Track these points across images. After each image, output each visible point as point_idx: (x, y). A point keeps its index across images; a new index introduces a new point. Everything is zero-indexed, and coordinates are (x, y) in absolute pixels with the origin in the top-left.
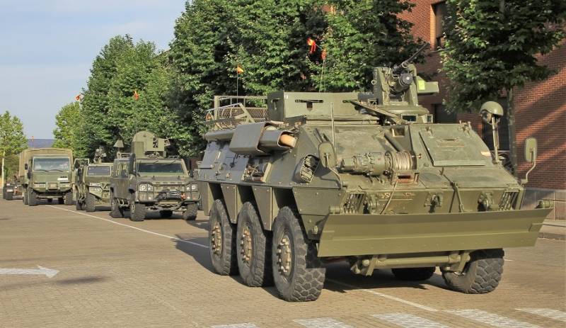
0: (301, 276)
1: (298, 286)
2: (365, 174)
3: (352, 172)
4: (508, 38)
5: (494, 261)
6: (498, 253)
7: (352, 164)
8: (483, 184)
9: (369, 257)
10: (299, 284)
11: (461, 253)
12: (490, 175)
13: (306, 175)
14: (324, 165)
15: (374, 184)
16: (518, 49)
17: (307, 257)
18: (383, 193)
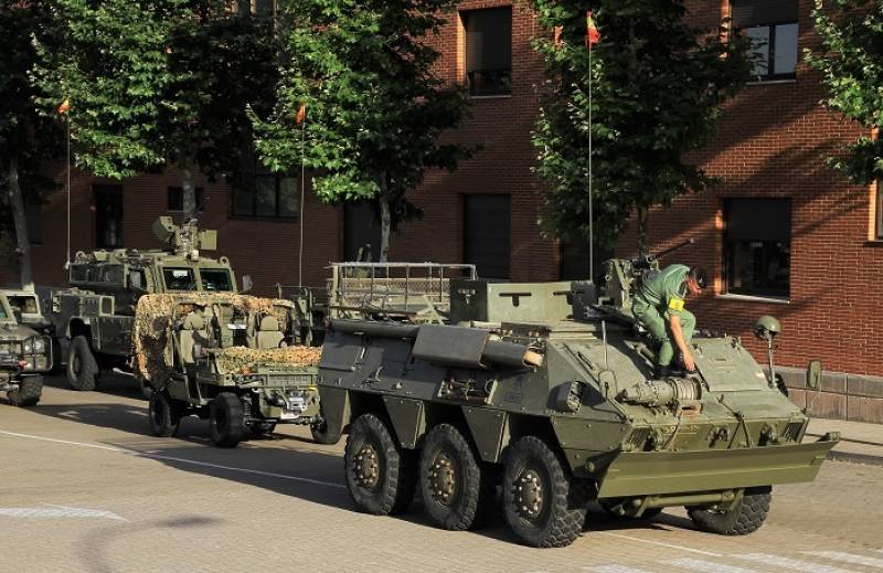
0: (561, 519)
1: (556, 531)
2: (645, 405)
3: (632, 403)
4: (653, 131)
5: (762, 497)
6: (767, 489)
7: (635, 395)
8: (766, 414)
9: (642, 497)
10: (557, 528)
11: (735, 490)
12: (770, 402)
13: (573, 403)
14: (604, 396)
15: (657, 416)
16: (668, 147)
17: (568, 497)
18: (669, 427)
